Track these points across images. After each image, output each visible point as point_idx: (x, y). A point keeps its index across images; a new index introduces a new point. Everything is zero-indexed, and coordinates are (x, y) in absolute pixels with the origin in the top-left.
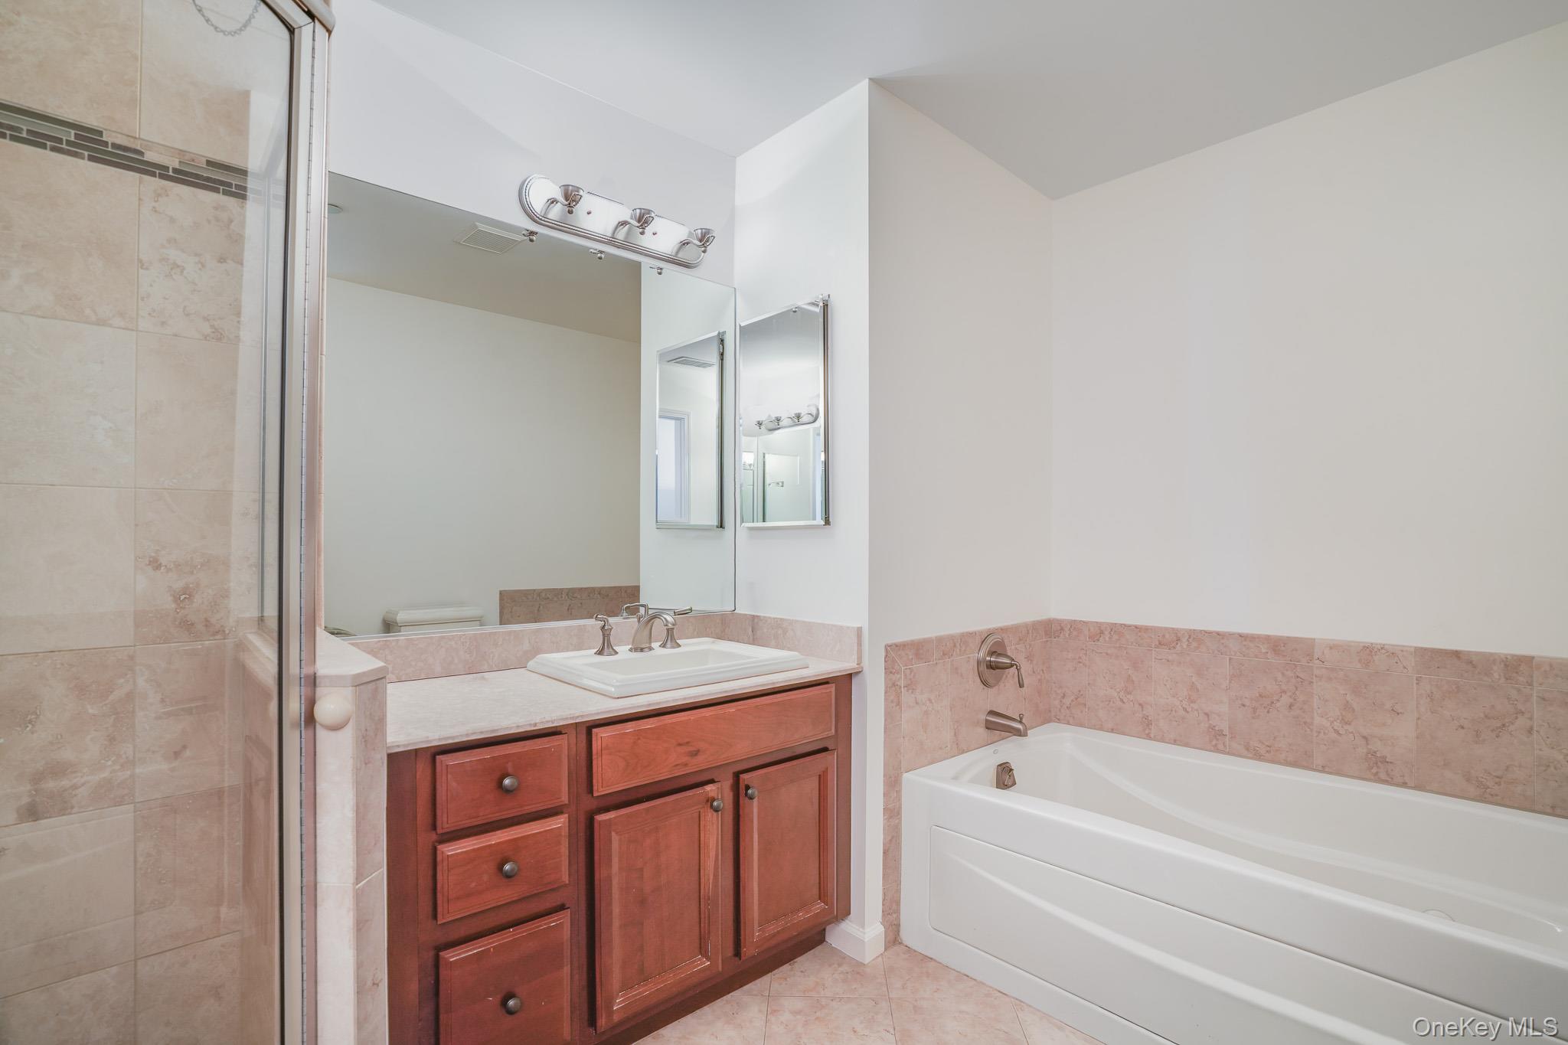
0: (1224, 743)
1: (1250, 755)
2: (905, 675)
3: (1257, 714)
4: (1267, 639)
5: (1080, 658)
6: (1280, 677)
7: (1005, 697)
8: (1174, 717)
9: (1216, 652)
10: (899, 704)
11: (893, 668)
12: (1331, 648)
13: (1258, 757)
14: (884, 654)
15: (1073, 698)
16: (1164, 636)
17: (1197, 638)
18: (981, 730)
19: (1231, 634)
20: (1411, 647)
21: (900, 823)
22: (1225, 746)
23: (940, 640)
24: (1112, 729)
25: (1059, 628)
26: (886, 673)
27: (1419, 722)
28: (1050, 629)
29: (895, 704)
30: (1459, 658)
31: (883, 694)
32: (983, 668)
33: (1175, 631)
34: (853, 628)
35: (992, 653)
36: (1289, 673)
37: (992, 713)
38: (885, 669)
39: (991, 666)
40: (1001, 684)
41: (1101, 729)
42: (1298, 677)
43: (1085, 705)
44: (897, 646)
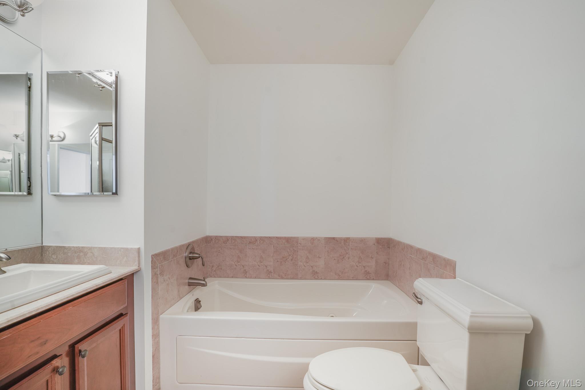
0: (272, 275)
1: (280, 278)
2: (160, 268)
3: (282, 264)
4: (285, 238)
5: (219, 250)
6: (289, 250)
7: (195, 271)
8: (255, 269)
9: (269, 244)
10: (157, 283)
11: (155, 266)
12: (303, 239)
13: (282, 278)
14: (151, 260)
15: (216, 266)
16: (251, 240)
17: (262, 239)
18: (187, 287)
19: (274, 237)
20: (323, 237)
21: (159, 339)
22: (272, 276)
23: (172, 249)
24: (232, 277)
25: (211, 239)
26: (152, 269)
27: (325, 260)
28: (207, 240)
29: (156, 283)
30: (334, 239)
31: (151, 279)
32: (188, 259)
33: (255, 237)
34: (135, 248)
35: (191, 253)
36: (291, 249)
37: (191, 278)
38: (152, 267)
39: (191, 258)
40: (193, 266)
41: (228, 277)
42: (294, 250)
43: (222, 269)
44: (156, 255)
